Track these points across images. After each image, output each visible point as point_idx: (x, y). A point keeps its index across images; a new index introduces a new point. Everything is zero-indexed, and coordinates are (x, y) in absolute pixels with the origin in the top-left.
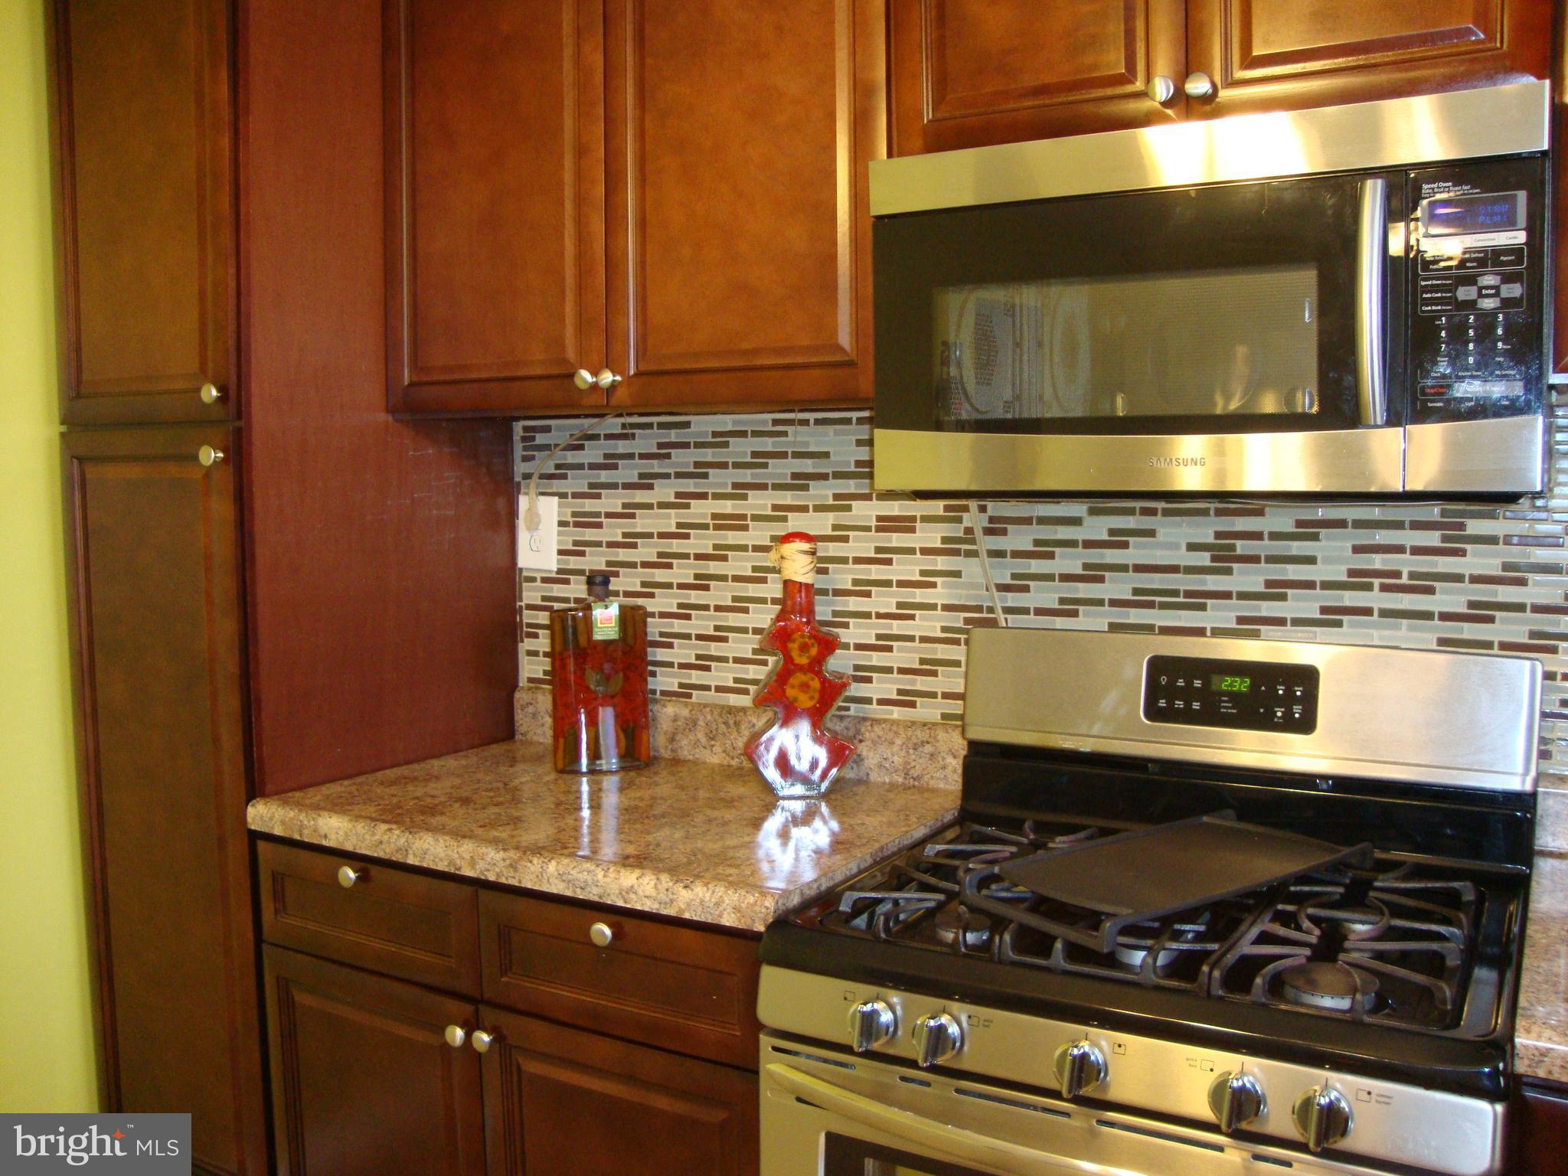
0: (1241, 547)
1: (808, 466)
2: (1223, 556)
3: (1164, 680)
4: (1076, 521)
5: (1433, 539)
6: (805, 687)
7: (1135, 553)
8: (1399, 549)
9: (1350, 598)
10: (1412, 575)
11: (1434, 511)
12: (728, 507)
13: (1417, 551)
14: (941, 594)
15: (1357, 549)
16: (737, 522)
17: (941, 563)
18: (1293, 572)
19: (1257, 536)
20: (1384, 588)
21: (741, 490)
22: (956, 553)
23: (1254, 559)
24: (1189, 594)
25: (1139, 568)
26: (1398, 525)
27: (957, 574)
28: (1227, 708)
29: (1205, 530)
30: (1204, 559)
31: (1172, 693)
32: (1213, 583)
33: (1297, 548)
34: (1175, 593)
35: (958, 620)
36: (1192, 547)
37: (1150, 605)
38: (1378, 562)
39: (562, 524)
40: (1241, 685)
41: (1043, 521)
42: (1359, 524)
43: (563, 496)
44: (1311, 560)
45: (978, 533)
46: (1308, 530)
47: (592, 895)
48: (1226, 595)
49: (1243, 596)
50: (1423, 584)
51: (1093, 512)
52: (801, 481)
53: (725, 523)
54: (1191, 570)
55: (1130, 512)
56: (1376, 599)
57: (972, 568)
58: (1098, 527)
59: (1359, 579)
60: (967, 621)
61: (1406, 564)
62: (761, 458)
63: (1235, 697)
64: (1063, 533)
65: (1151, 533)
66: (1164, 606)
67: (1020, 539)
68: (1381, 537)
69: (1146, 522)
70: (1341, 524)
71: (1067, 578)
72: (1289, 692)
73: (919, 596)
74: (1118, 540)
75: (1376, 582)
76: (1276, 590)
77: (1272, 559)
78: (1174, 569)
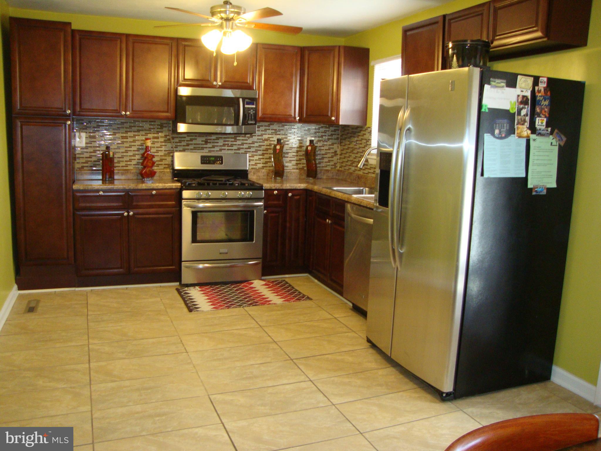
0: (209, 141)
1: (140, 128)
2: (206, 142)
3: (203, 159)
4: (185, 137)
5: (233, 140)
6: (150, 163)
7: (194, 142)
8: (229, 141)
9: (223, 148)
10: (231, 144)
11: (233, 136)
12: (124, 135)
13: (231, 141)
14: (163, 148)
15: (224, 141)
16: (126, 137)
17: (163, 144)
18: (216, 144)
19: (211, 139)
20: (227, 146)
21: (126, 132)
22: (166, 142)
23: (210, 143)
24: (201, 148)
25: (194, 144)
26: (229, 138)
27: (166, 146)
28: (211, 162)
29: (204, 139)
30: (204, 143)
31: (204, 160)
32: (205, 146)
33: (216, 141)
34: (199, 147)
35: (166, 152)
36: (202, 141)
37: (196, 149)
38: (226, 143)
39: (86, 138)
40: (213, 159)
41: (180, 137)
42: (224, 138)
43: (86, 132)
44: (218, 143)
45: (171, 139)
46: (218, 139)
47: (151, 188)
48: (207, 148)
49: (209, 148)
50: (232, 146)
51: (188, 136)
52: (139, 131)
53: (123, 137)
54: (202, 144)
55: (193, 136)
56: (226, 148)
57: (169, 145)
58: (188, 138)
59: (224, 145)
60: (168, 153)
61: (230, 143)
62: (131, 127)
63: (213, 161)
64: (183, 139)
65: (196, 139)
66: (198, 149)
67: (177, 140)
68: (227, 139)
69: (196, 138)
70: (221, 138)
71: (183, 146)
72: (219, 159)
73: (160, 149)
74: (191, 140)
75: (226, 145)
76: (213, 147)
77: (213, 143)
78: (199, 144)
